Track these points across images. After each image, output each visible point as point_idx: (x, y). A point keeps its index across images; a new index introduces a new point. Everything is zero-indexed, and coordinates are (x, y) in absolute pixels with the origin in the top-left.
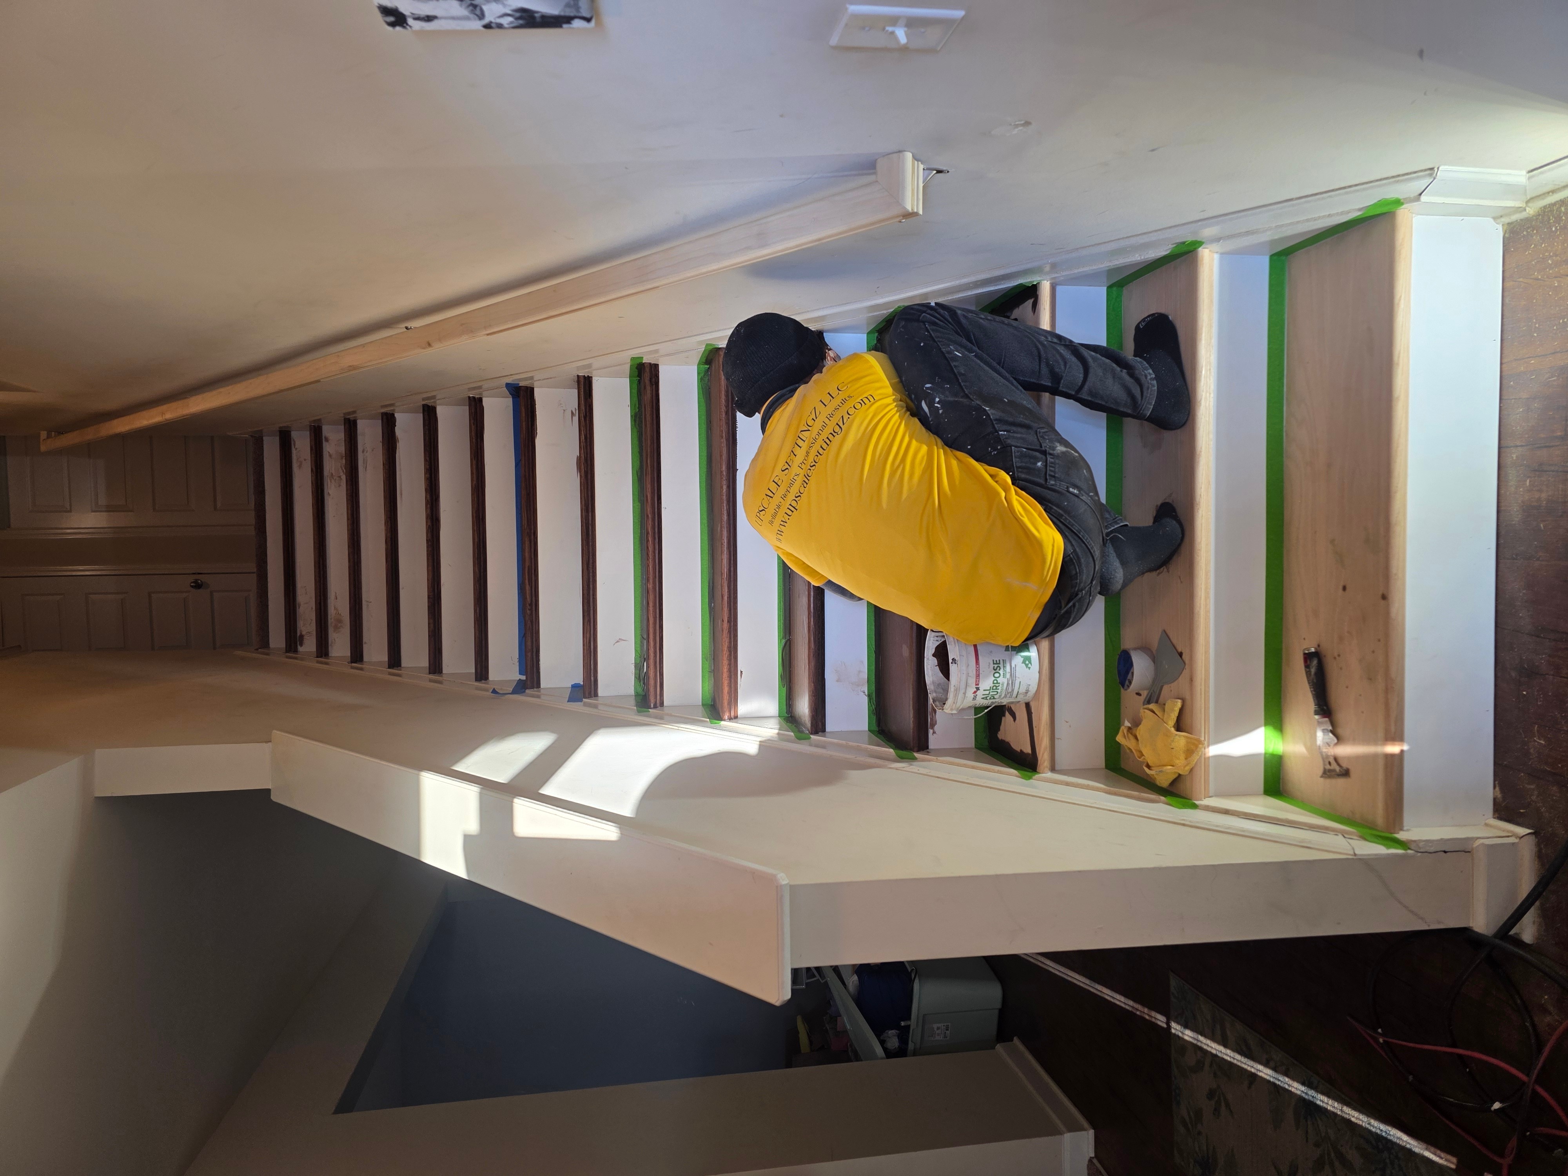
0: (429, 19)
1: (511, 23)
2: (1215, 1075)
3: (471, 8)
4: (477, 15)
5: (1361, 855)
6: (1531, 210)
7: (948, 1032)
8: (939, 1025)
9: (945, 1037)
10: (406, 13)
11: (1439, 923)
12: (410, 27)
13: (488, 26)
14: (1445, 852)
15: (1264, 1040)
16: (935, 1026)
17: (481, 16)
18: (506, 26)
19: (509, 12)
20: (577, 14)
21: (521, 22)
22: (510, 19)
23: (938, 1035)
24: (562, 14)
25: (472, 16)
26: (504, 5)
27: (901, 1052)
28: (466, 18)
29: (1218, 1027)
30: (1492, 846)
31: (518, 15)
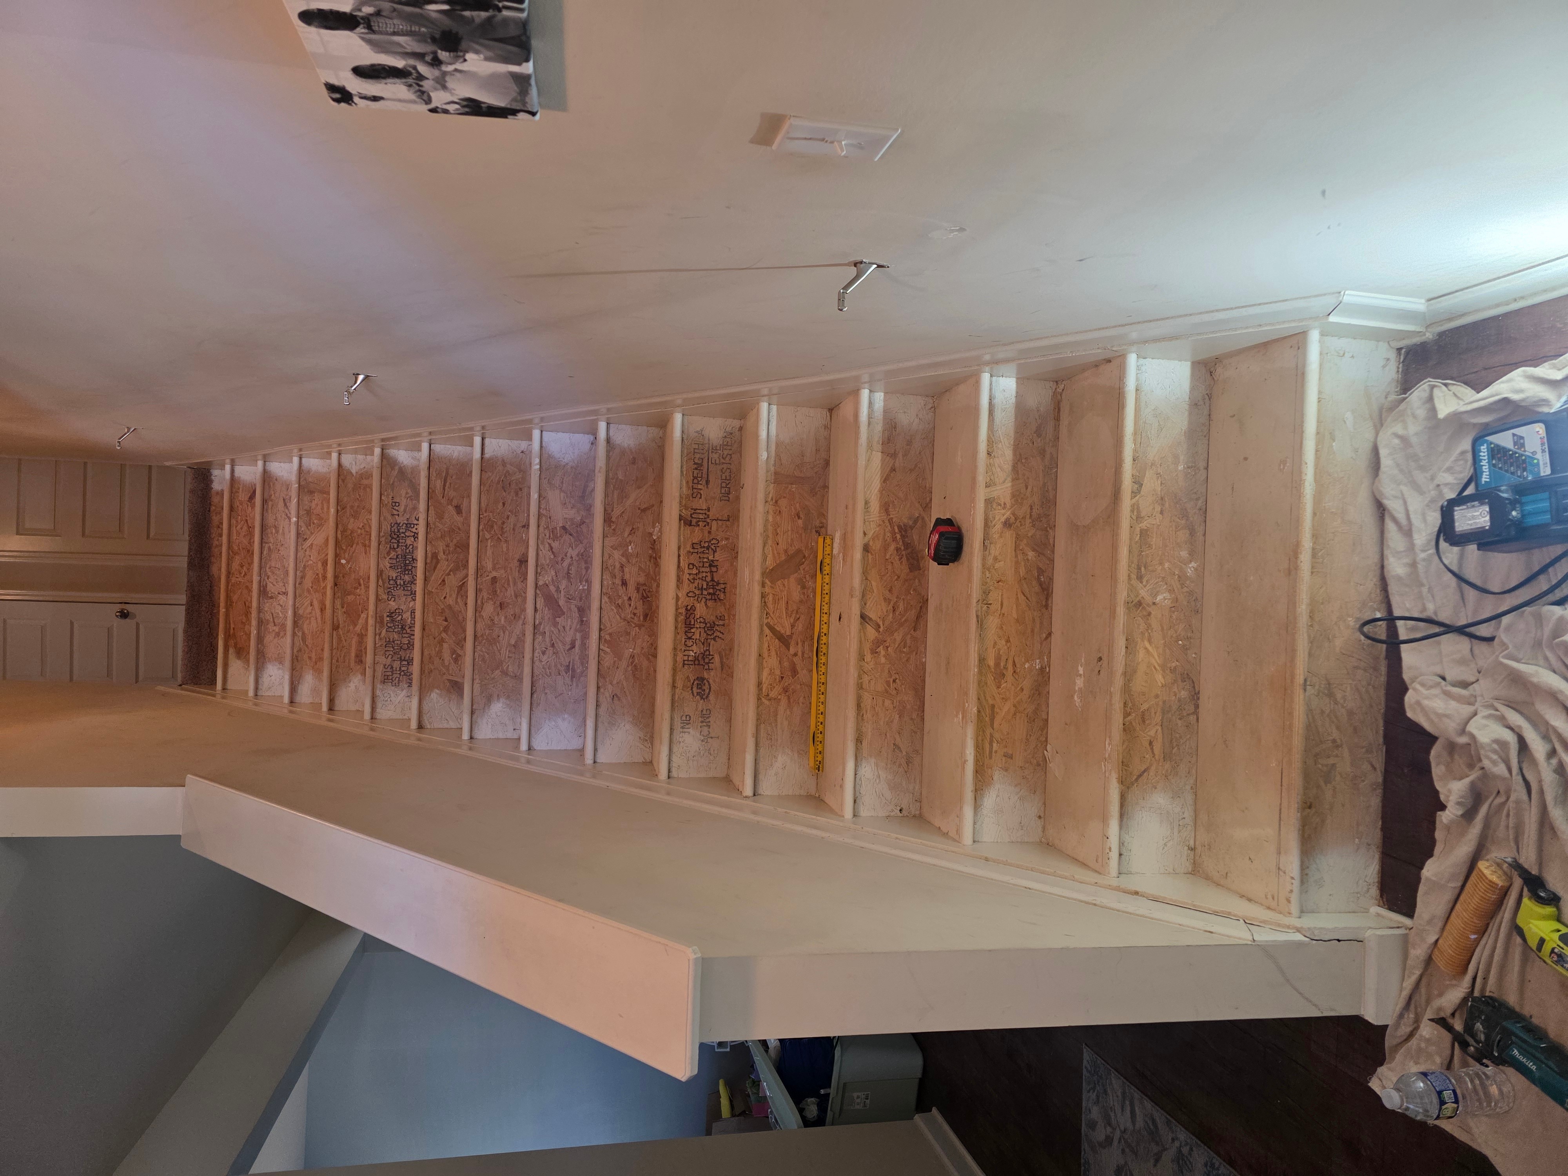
0: (375, 99)
1: (457, 109)
2: (1123, 1151)
3: (419, 93)
4: (424, 100)
5: (1260, 941)
6: (1429, 336)
7: (868, 1101)
8: (859, 1094)
9: (865, 1106)
10: (353, 92)
11: (1332, 1010)
12: (356, 104)
13: (434, 111)
14: (1339, 940)
15: (1171, 1119)
16: (855, 1095)
17: (428, 101)
18: (452, 112)
19: (457, 101)
20: (523, 108)
21: (467, 110)
22: (457, 106)
23: (858, 1104)
24: (509, 106)
25: (418, 100)
26: (452, 94)
27: (820, 1121)
28: (414, 102)
29: (1127, 1103)
30: (1383, 936)
31: (465, 103)
